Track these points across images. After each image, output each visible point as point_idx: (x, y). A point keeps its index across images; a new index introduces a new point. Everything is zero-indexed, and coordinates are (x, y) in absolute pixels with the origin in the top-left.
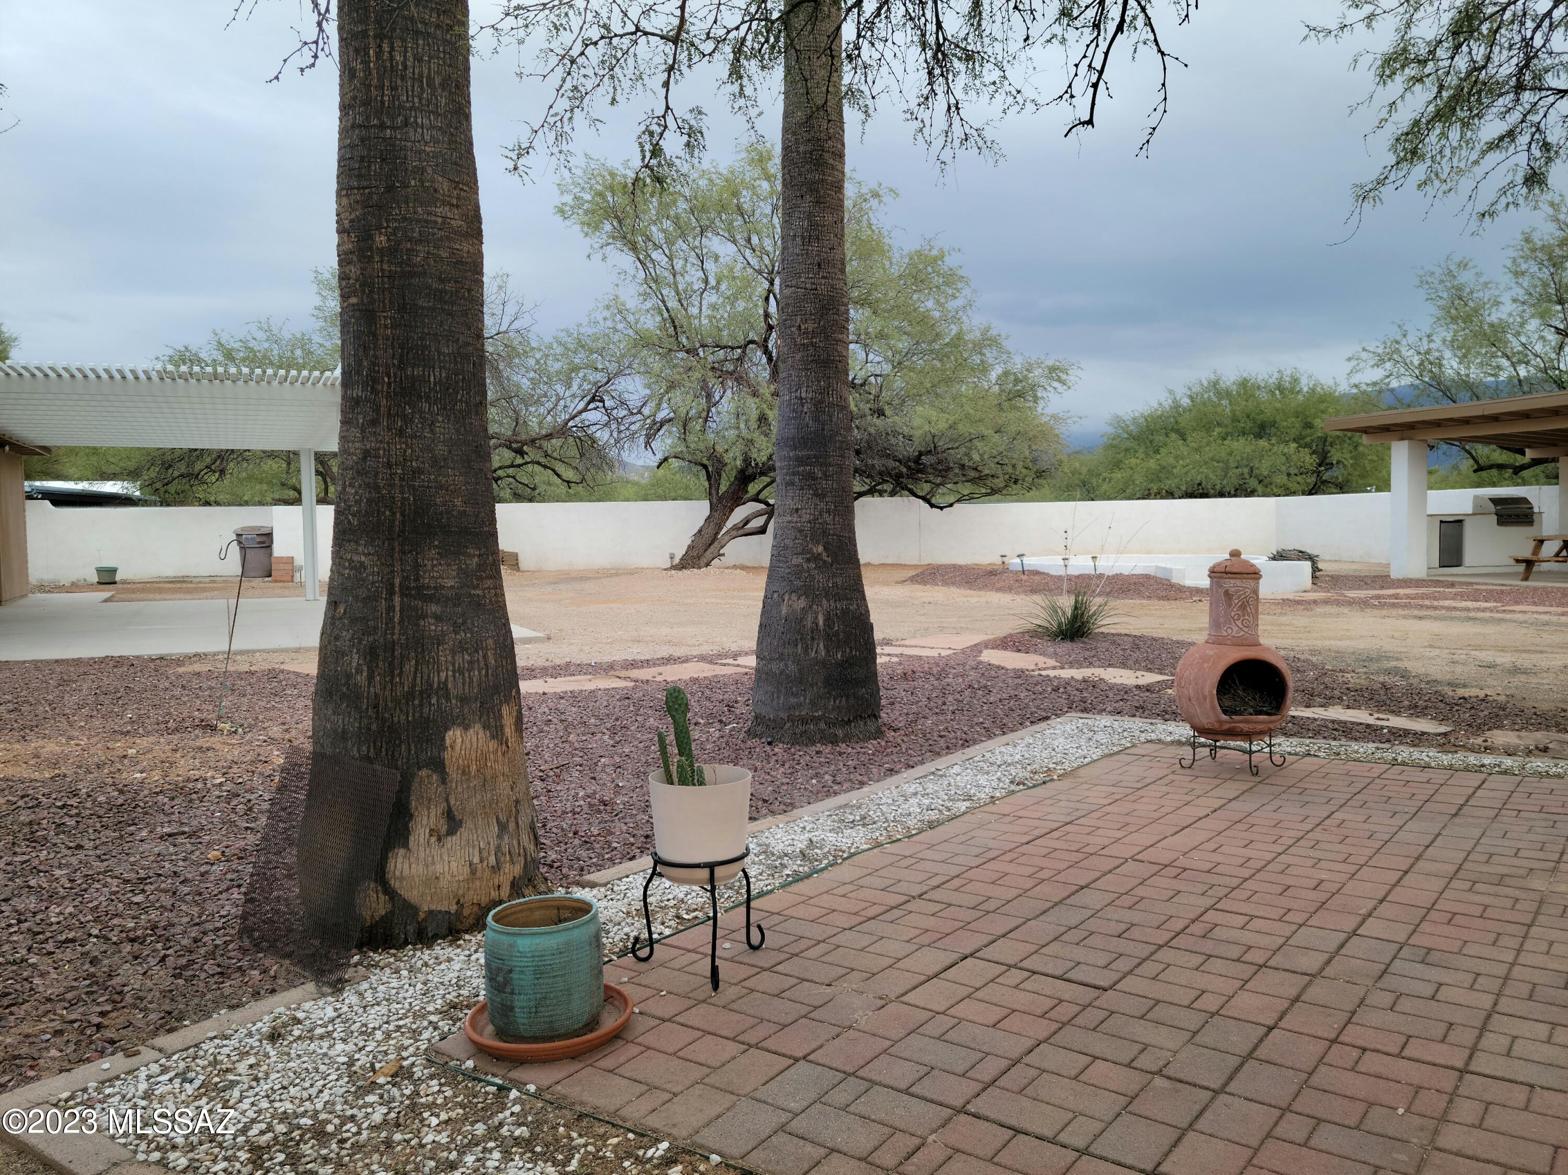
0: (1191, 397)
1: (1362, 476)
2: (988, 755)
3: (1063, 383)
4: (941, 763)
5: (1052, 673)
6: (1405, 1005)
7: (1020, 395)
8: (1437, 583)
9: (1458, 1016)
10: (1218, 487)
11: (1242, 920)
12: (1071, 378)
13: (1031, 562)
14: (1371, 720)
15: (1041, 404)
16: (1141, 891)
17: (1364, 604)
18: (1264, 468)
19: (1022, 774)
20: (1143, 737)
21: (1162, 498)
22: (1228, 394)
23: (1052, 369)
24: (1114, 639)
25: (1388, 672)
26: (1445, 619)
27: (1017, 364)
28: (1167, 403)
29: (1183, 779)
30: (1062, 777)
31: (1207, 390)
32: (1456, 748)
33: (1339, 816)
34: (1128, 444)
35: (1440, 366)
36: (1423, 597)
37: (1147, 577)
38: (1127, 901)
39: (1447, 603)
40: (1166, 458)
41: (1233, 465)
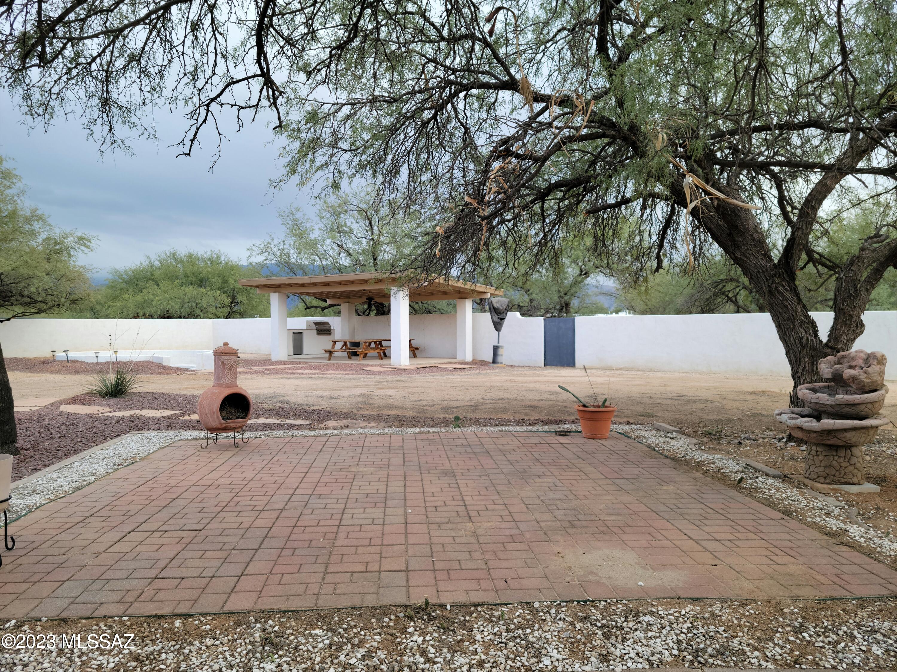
0: (160, 261)
1: (252, 309)
2: (93, 455)
3: (88, 247)
4: (67, 462)
5: (111, 414)
6: (316, 512)
7: (58, 252)
8: (293, 363)
9: (334, 512)
10: (179, 313)
11: (249, 498)
12: (93, 245)
13: (72, 355)
14: (279, 422)
15: (73, 259)
16: (202, 496)
17: (263, 373)
18: (204, 303)
19: (118, 461)
20: (176, 438)
21: (146, 318)
22: (181, 261)
23: (81, 239)
24: (141, 395)
25: (281, 402)
26: (299, 378)
27: (56, 233)
28: (146, 264)
29: (204, 453)
30: (142, 459)
31: (170, 258)
32: (315, 429)
33: (276, 458)
34: (123, 286)
35: (289, 257)
36: (290, 369)
37: (149, 362)
38: (198, 500)
39: (299, 371)
40: (146, 295)
41: (187, 301)
